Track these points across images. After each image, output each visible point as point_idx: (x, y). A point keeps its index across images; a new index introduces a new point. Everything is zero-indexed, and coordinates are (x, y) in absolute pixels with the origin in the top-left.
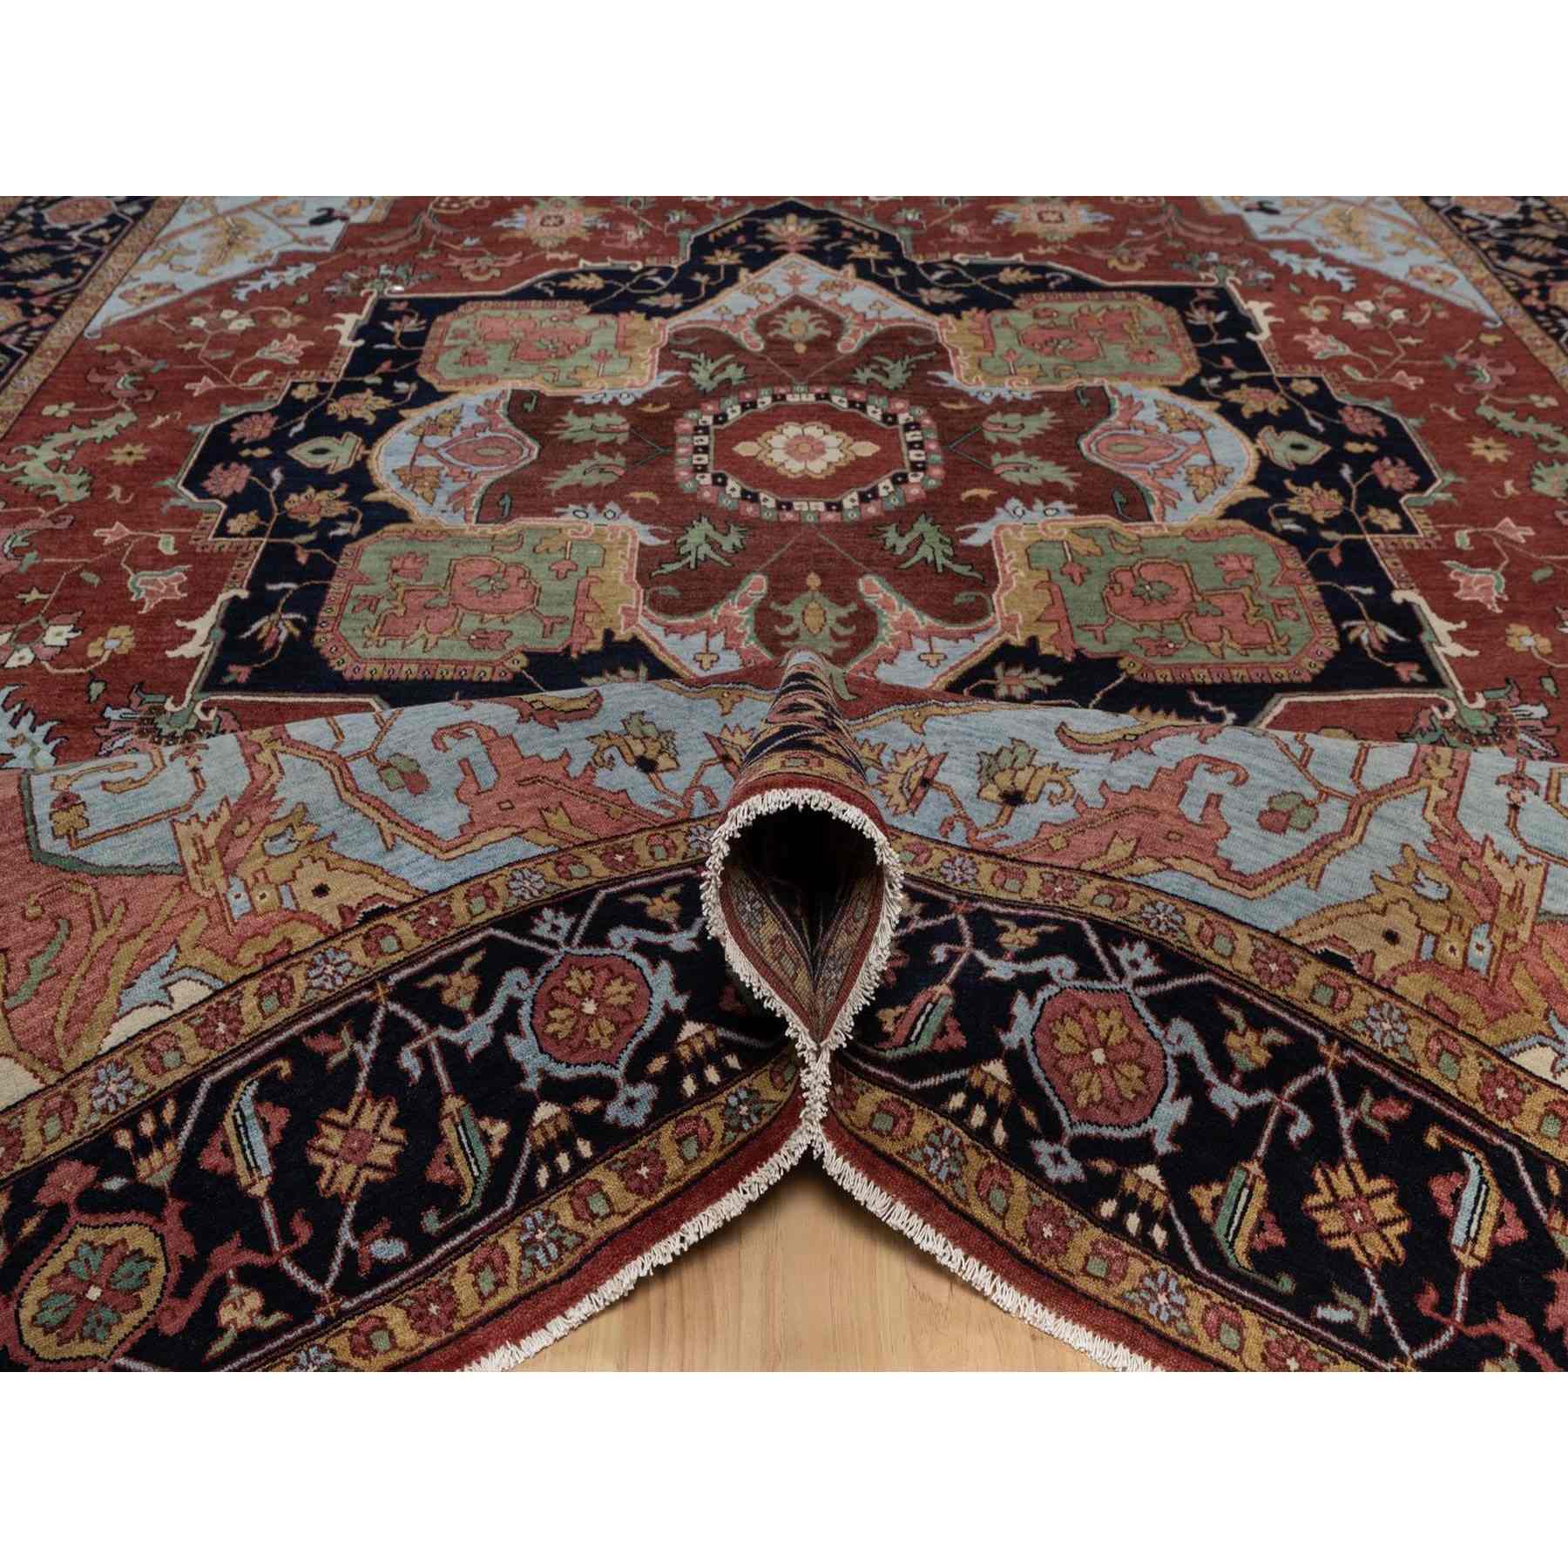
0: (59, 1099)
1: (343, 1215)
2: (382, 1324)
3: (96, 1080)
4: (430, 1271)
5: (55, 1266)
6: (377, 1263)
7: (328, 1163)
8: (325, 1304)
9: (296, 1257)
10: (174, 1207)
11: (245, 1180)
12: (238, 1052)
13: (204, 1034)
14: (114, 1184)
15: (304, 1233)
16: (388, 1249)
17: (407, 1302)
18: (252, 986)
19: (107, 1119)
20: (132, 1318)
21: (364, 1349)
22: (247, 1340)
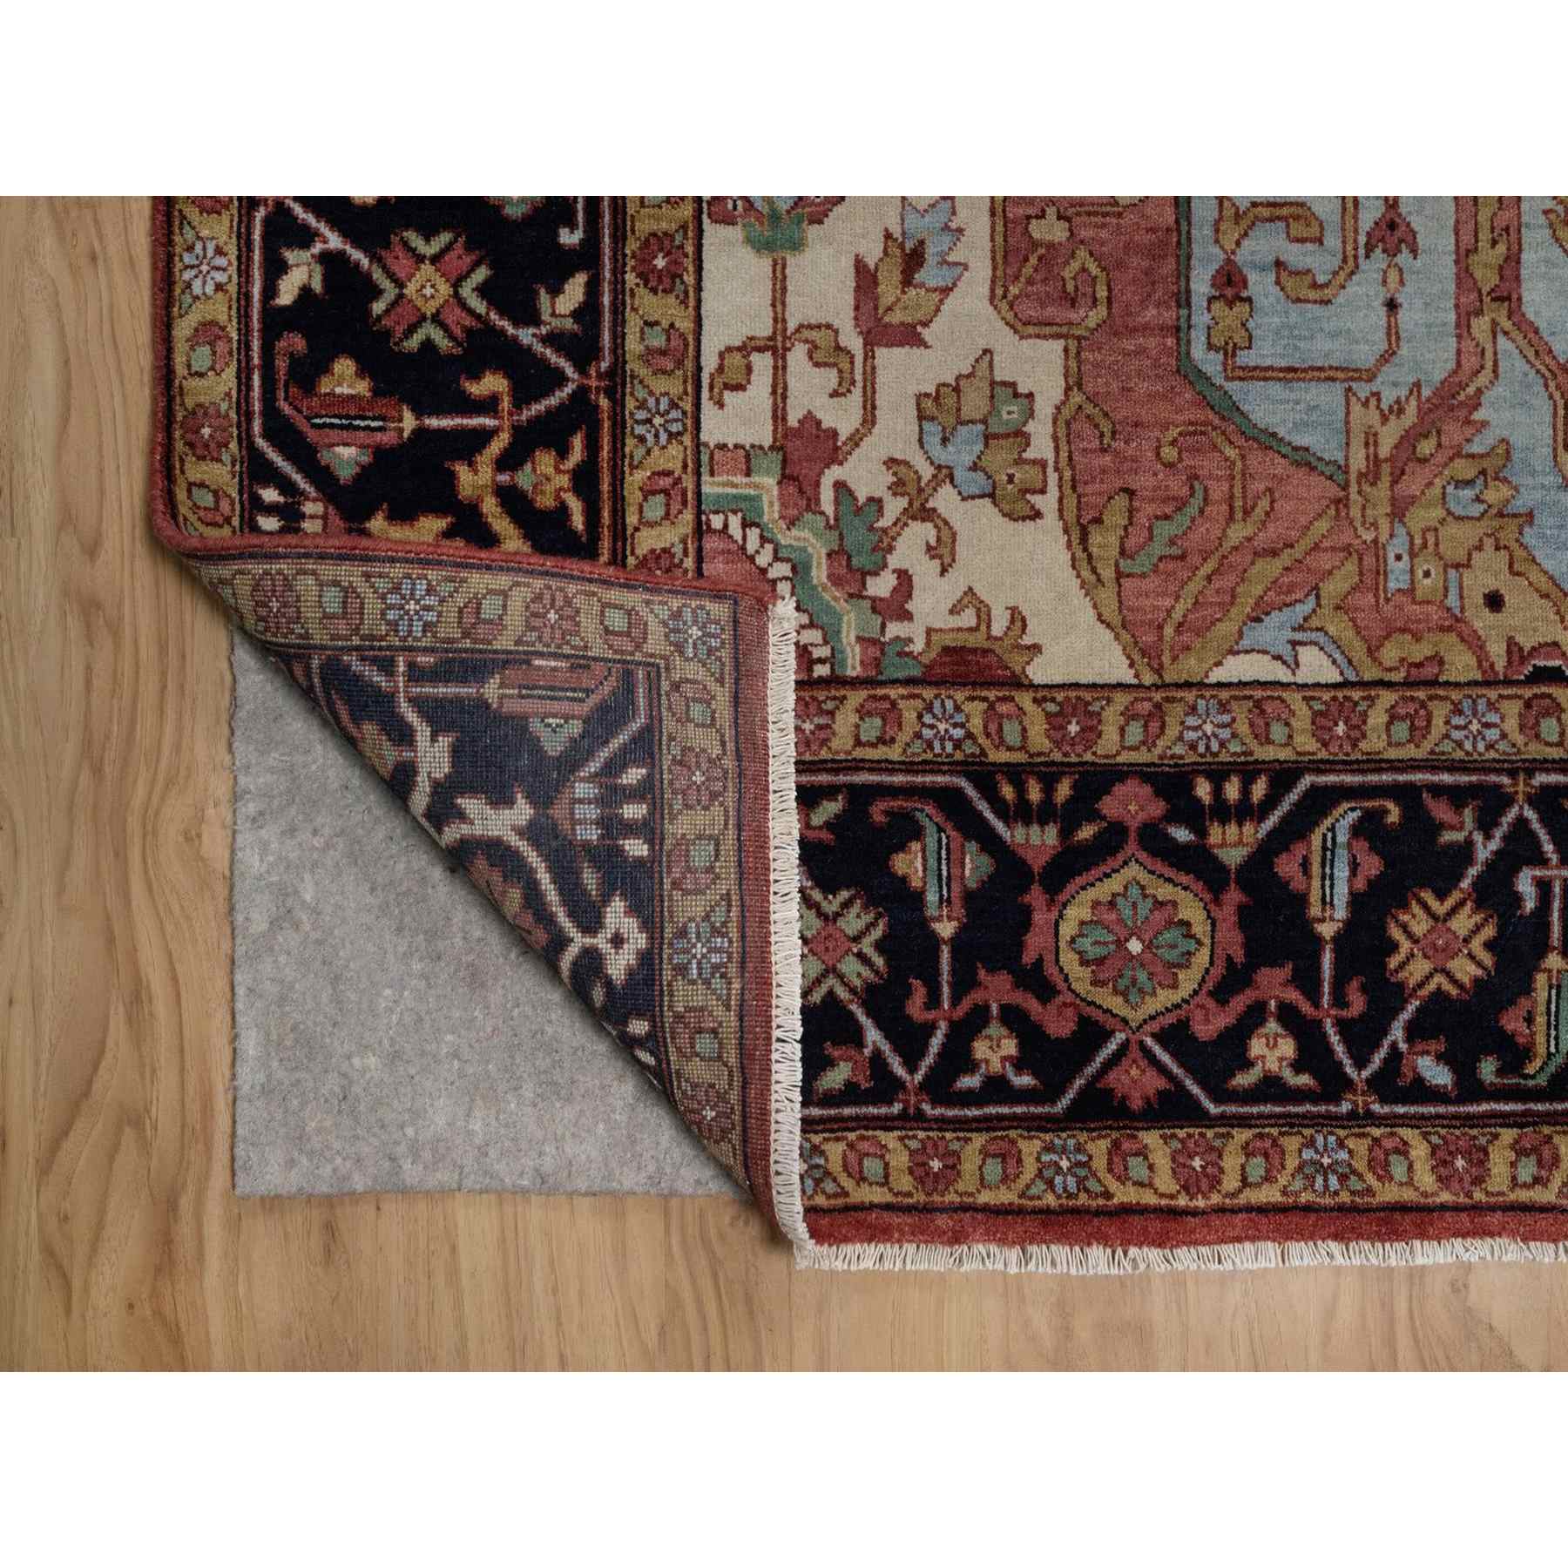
0: (1147, 706)
1: (1403, 1009)
2: (1403, 1150)
3: (1193, 709)
4: (1469, 1120)
5: (1103, 891)
6: (1419, 1080)
7: (1406, 946)
8: (1355, 1092)
10: (1234, 896)
11: (1315, 910)
12: (1349, 766)
13: (1321, 723)
14: (1182, 834)
15: (1357, 1004)
16: (1438, 1075)
17: (1435, 1139)
18: (1387, 698)
19: (1191, 758)
20: (1166, 998)
21: (1381, 1168)
22: (1271, 1088)
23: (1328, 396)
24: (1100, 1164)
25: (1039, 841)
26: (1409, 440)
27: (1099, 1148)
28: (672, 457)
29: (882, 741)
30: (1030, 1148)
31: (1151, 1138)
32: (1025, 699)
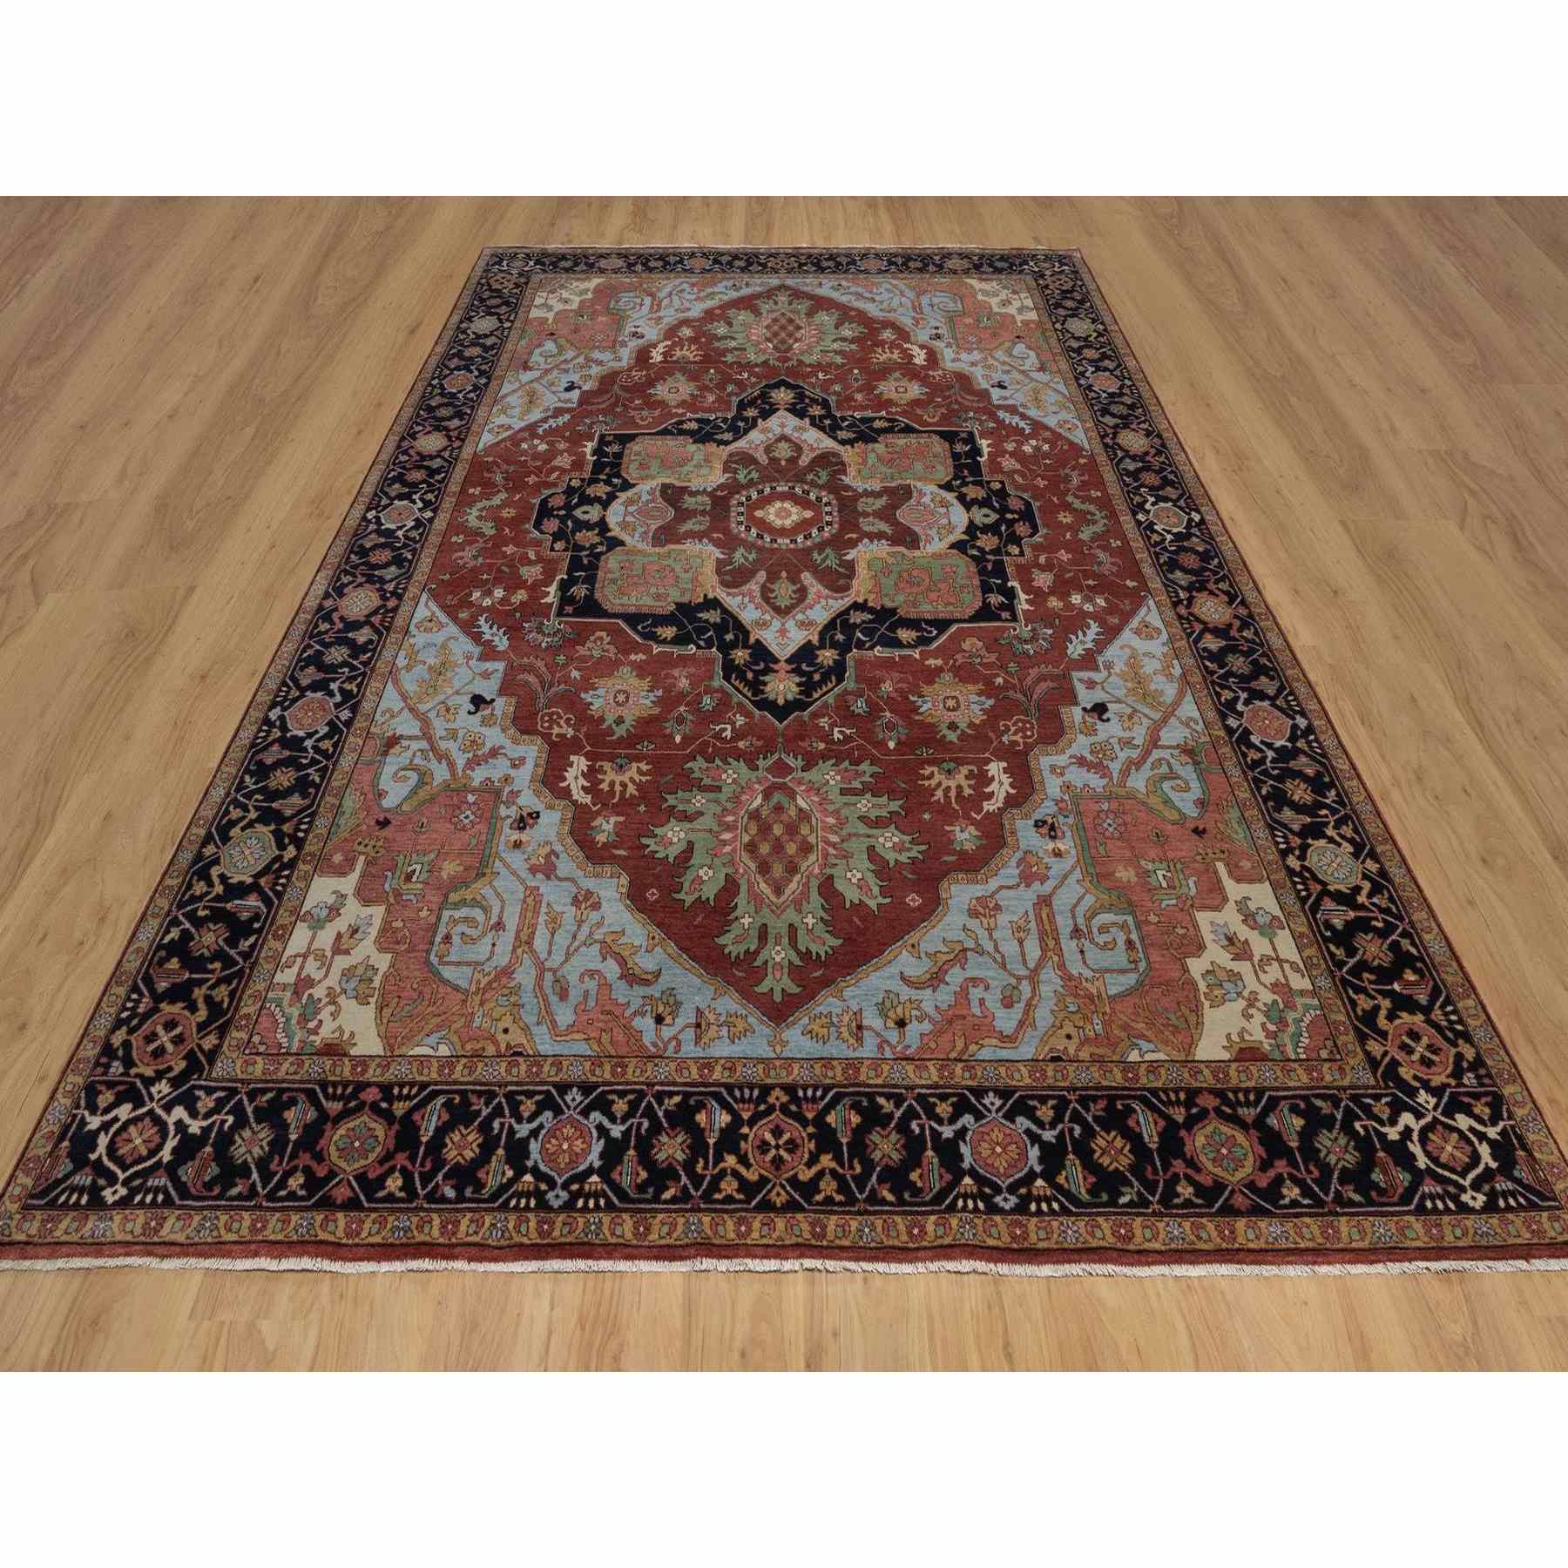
0: (386, 1063)
1: (443, 1168)
2: (430, 1222)
3: (400, 1063)
4: (458, 1210)
5: (351, 1125)
6: (443, 1195)
7: (450, 1145)
8: (419, 1199)
9: (421, 1174)
10: (396, 1127)
11: (422, 1133)
12: (447, 1083)
13: (440, 1071)
14: (384, 1105)
15: (428, 1166)
16: (450, 1193)
17: (443, 1217)
18: (464, 1061)
19: (395, 1080)
20: (363, 1162)
21: (420, 1228)
22: (391, 1198)
23: (468, 970)
24: (317, 1224)
25: (334, 1107)
26: (490, 983)
27: (320, 1218)
28: (261, 986)
29: (296, 1073)
30: (295, 1218)
31: (340, 1215)
32: (346, 1060)
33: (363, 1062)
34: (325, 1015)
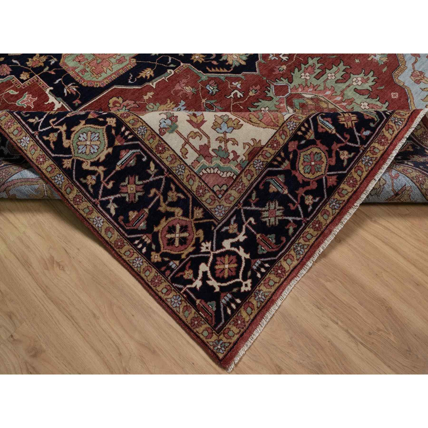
9: (349, 141)
33: (272, 141)
34: (230, 147)
